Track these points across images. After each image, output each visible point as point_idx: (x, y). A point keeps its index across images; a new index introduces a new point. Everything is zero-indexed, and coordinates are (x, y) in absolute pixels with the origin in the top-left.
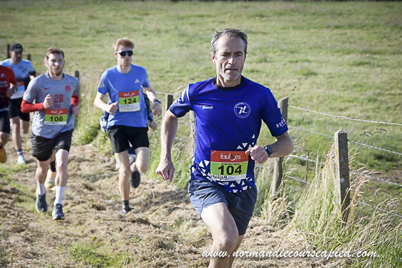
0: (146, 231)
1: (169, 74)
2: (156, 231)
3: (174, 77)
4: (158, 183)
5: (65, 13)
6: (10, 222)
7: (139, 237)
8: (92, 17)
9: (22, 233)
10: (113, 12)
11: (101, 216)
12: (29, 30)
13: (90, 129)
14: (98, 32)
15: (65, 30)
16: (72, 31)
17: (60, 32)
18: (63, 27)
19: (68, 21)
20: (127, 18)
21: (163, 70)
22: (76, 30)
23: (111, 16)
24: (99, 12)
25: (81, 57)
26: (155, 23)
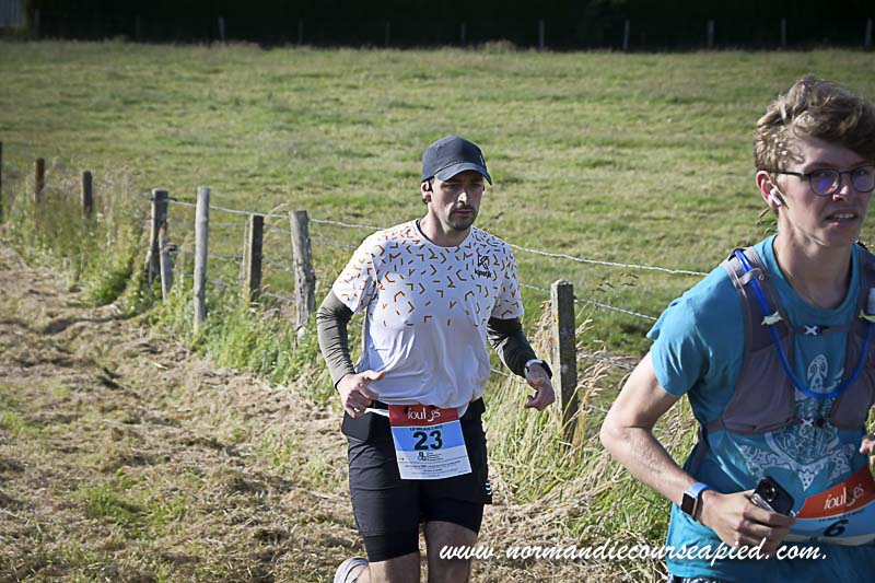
0: (214, 460)
1: (257, 179)
2: (232, 461)
3: (265, 184)
4: (236, 374)
5: (66, 67)
7: (200, 471)
8: (114, 76)
10: (155, 68)
13: (110, 277)
14: (127, 103)
15: (66, 99)
16: (78, 100)
17: (57, 101)
18: (62, 94)
19: (71, 83)
20: (180, 78)
21: (246, 171)
22: (86, 100)
23: (150, 73)
24: (128, 67)
25: (94, 148)
26: (231, 88)
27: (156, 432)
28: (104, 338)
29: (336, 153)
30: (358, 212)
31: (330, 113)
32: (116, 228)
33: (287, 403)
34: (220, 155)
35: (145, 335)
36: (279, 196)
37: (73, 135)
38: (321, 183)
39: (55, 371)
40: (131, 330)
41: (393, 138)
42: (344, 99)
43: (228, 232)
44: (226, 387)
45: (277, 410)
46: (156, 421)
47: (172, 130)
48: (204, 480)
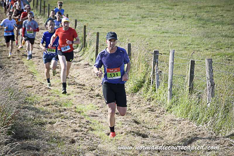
1: (191, 46)
2: (183, 153)
3: (194, 48)
4: (184, 120)
5: (121, 4)
6: (86, 144)
8: (138, 7)
9: (94, 152)
10: (153, 4)
11: (145, 141)
12: (98, 16)
13: (137, 83)
14: (143, 17)
15: (121, 16)
16: (125, 16)
17: (118, 17)
18: (120, 14)
19: (123, 10)
20: (162, 8)
22: (128, 16)
23: (152, 6)
24: (144, 4)
25: (131, 34)
26: (182, 12)
29: (222, 36)
30: (230, 58)
31: (219, 20)
32: (139, 64)
33: (203, 132)
34: (177, 37)
35: (149, 104)
36: (199, 52)
37: (123, 29)
38: (215, 48)
39: (117, 117)
40: (144, 102)
42: (225, 15)
43: (180, 66)
44: (180, 125)
45: (200, 134)
47: (160, 27)
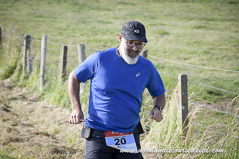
0: (46, 141)
1: (66, 31)
2: (53, 141)
3: (69, 33)
4: (56, 107)
7: (41, 145)
13: (8, 68)
21: (61, 28)
25: (3, 18)
27: (24, 129)
28: (5, 92)
29: (97, 21)
31: (95, 6)
32: (10, 49)
34: (52, 21)
35: (21, 91)
38: (91, 33)
41: (119, 16)
43: (54, 52)
44: (52, 112)
46: (24, 125)
47: (33, 11)
48: (42, 148)
